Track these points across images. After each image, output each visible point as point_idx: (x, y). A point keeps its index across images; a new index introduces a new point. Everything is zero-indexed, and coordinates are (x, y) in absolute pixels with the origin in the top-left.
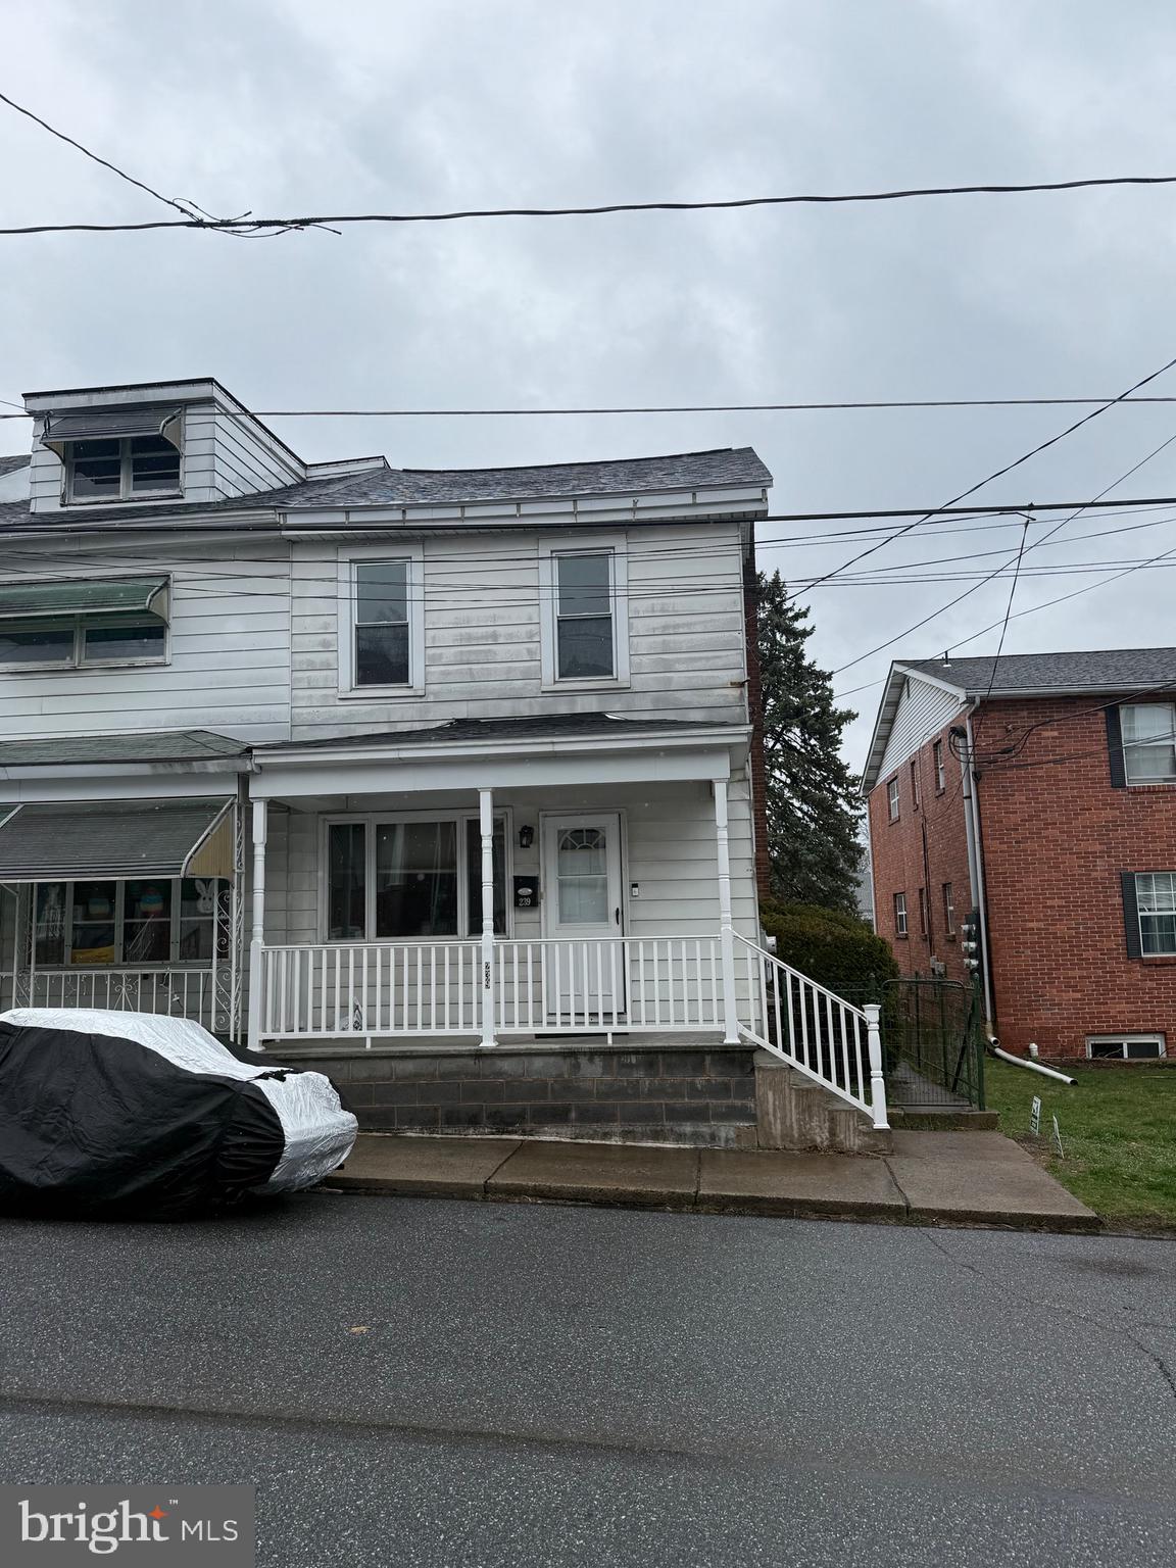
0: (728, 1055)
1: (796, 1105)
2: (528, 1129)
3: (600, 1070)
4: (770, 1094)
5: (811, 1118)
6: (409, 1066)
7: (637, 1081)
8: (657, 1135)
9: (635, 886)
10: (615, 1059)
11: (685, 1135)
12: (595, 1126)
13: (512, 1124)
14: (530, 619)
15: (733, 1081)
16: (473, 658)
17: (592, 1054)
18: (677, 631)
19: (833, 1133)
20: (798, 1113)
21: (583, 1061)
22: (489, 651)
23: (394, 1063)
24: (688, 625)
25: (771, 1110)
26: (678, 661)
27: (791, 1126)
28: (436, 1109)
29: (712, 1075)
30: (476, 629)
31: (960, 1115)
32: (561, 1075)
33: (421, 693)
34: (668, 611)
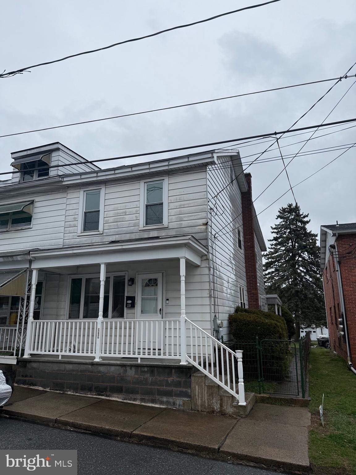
0: (181, 369)
1: (207, 392)
2: (108, 394)
3: (134, 373)
4: (197, 387)
5: (213, 398)
6: (70, 367)
7: (147, 378)
8: (153, 401)
9: (168, 300)
10: (140, 368)
11: (164, 402)
12: (131, 395)
13: (103, 392)
14: (137, 205)
15: (183, 380)
16: (118, 220)
17: (131, 366)
18: (184, 206)
19: (221, 406)
20: (208, 396)
21: (128, 368)
22: (124, 217)
23: (66, 365)
24: (188, 204)
25: (197, 394)
26: (185, 217)
27: (205, 401)
28: (78, 384)
29: (174, 378)
30: (120, 210)
31: (293, 399)
32: (120, 374)
33: (102, 233)
34: (181, 200)
